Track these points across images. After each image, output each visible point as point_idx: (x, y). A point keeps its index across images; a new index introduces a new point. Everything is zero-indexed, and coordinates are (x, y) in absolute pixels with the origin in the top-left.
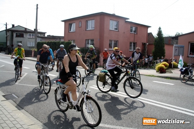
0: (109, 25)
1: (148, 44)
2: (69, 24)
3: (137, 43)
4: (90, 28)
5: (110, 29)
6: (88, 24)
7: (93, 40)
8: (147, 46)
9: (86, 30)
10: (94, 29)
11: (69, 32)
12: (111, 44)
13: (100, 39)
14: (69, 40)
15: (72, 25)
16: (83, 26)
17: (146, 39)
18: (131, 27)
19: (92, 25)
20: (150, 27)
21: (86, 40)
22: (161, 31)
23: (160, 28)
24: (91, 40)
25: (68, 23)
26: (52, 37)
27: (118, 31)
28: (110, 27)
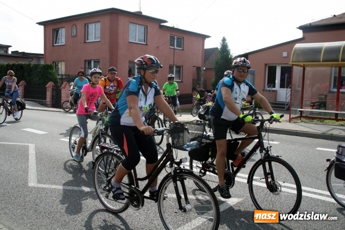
0: (129, 32)
1: (204, 68)
2: (53, 29)
3: (184, 67)
4: (92, 39)
5: (130, 41)
6: (89, 30)
7: (99, 62)
8: (203, 72)
9: (85, 42)
10: (99, 40)
11: (53, 46)
12: (132, 69)
13: (111, 58)
14: (53, 62)
15: (60, 31)
16: (78, 34)
17: (200, 60)
18: (171, 37)
19: (97, 32)
20: (208, 37)
21: (85, 61)
22: (226, 45)
23: (224, 40)
24: (94, 62)
25: (50, 29)
26: (21, 55)
27: (147, 44)
28: (131, 37)
